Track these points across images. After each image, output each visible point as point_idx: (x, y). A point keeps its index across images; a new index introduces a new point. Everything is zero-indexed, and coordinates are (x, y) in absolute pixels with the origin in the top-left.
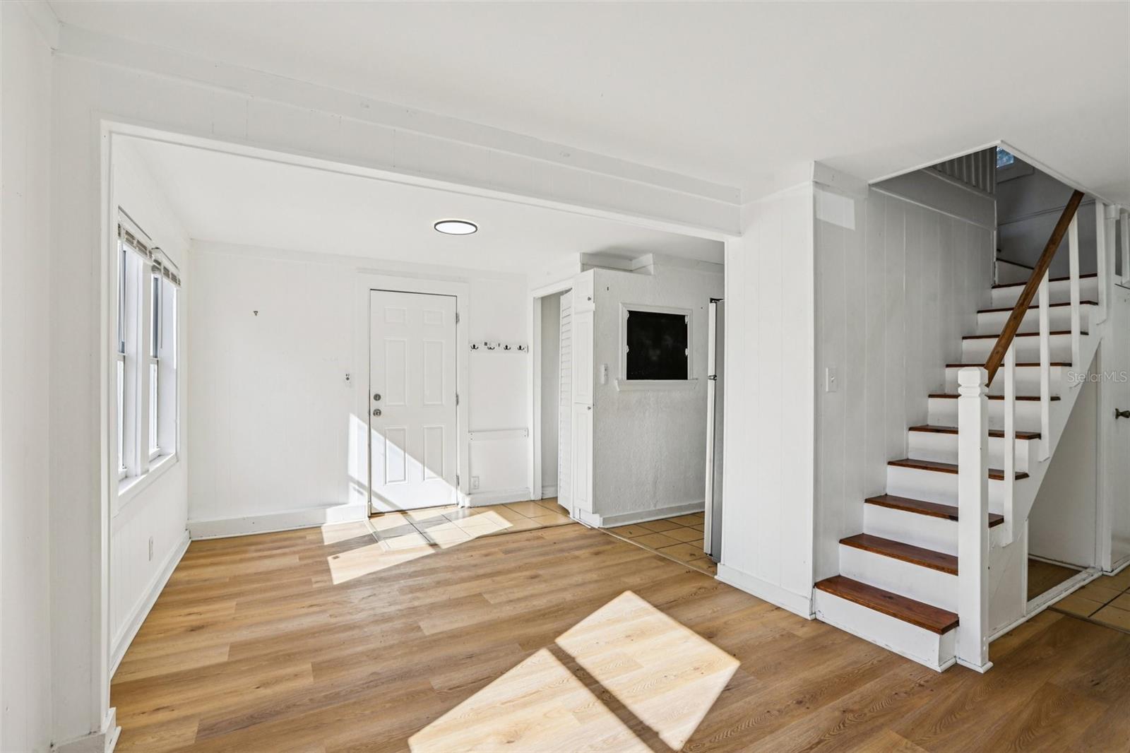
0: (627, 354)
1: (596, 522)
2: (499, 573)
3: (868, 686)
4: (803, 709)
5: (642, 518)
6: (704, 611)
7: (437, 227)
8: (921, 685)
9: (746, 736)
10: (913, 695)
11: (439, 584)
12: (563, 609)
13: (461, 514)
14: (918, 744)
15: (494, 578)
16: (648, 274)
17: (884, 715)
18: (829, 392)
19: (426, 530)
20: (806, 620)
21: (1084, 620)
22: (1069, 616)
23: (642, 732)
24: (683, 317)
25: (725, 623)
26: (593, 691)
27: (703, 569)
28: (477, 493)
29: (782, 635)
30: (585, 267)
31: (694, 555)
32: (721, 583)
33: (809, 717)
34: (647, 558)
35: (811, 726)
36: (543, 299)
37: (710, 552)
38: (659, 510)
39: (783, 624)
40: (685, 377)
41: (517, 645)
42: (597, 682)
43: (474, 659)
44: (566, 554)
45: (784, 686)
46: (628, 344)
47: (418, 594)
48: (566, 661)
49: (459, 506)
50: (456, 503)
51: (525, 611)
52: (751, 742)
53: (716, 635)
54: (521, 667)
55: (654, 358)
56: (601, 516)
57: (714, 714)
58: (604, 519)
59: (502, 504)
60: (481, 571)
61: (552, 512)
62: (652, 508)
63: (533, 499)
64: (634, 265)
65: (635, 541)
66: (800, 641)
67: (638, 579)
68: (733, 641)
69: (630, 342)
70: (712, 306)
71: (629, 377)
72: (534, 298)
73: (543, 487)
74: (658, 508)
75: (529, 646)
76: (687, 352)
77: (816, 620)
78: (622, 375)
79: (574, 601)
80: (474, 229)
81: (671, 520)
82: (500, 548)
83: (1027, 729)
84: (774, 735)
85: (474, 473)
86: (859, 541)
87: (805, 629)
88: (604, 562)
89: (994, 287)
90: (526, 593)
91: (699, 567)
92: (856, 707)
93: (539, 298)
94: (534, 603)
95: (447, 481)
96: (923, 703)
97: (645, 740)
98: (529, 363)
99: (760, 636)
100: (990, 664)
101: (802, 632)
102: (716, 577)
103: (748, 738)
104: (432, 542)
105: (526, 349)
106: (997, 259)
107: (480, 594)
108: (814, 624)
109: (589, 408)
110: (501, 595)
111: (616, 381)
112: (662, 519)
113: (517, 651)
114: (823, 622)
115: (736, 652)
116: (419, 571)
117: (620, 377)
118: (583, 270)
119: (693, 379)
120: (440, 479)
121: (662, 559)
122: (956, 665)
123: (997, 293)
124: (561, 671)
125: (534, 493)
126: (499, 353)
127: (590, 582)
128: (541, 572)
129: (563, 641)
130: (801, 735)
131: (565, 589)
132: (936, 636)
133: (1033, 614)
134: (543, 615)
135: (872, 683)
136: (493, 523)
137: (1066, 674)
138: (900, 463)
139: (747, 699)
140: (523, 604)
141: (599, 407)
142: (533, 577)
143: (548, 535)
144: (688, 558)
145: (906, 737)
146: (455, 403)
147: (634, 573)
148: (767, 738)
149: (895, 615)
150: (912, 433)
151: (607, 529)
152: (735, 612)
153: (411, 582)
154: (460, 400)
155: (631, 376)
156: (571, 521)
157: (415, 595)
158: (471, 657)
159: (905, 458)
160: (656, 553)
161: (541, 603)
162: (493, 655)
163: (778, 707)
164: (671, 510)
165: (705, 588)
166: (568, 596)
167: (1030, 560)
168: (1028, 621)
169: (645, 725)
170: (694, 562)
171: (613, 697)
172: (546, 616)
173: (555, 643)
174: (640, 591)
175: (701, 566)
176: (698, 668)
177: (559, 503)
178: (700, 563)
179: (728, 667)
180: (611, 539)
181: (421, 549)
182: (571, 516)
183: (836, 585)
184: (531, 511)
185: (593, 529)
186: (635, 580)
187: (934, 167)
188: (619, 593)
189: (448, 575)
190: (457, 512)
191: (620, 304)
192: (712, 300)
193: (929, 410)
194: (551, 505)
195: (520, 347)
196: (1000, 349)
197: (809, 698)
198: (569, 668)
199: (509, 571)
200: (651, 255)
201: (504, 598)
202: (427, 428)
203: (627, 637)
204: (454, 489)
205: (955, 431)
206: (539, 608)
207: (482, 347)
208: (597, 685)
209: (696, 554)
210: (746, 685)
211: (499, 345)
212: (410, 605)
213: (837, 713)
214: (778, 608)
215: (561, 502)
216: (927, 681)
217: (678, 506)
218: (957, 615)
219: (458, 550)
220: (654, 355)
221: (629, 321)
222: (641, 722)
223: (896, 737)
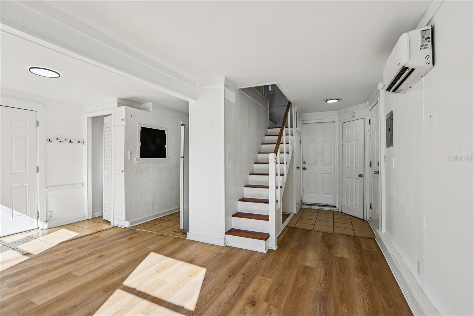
0: (141, 146)
1: (127, 224)
2: (79, 259)
3: (248, 263)
4: (231, 278)
5: (148, 220)
6: (186, 253)
7: (31, 70)
8: (262, 259)
9: (216, 294)
10: (261, 262)
11: (38, 275)
12: (122, 268)
13: (41, 234)
14: (266, 277)
15: (76, 263)
16: (150, 111)
17: (255, 272)
18: (229, 162)
19: (18, 247)
20: (223, 247)
21: (294, 228)
22: (291, 228)
23: (176, 309)
24: (164, 131)
25: (196, 255)
26: (149, 300)
27: (180, 236)
28: (53, 220)
29: (217, 254)
30: (119, 105)
31: (175, 231)
32: (189, 240)
33: (234, 280)
34: (156, 236)
35: (235, 283)
36: (93, 118)
37: (183, 229)
38: (155, 215)
39: (216, 250)
40: (165, 157)
41: (102, 292)
42: (149, 295)
43: (77, 307)
44: (115, 242)
45: (223, 272)
46: (141, 142)
47: (24, 284)
48: (131, 291)
49: (40, 229)
50: (37, 227)
51: (101, 274)
52: (218, 296)
53: (194, 261)
54: (108, 302)
55: (153, 149)
56: (129, 222)
57: (203, 290)
58: (131, 222)
59: (69, 224)
60: (67, 261)
61: (101, 224)
62: (152, 215)
63: (87, 219)
64: (143, 106)
65: (148, 230)
66: (223, 255)
67: (154, 246)
68: (200, 261)
69: (142, 141)
70: (182, 128)
71: (142, 157)
72: (88, 117)
73: (93, 212)
74: (155, 214)
75: (109, 291)
76: (166, 146)
77: (226, 246)
78: (138, 156)
79: (126, 263)
80: (58, 76)
81: (162, 219)
82: (74, 247)
83: (290, 262)
84: (225, 290)
85: (50, 209)
86: (237, 215)
87: (224, 250)
88: (135, 242)
89: (269, 128)
90: (99, 265)
91: (179, 236)
92: (247, 272)
93: (90, 118)
94: (105, 269)
95: (30, 216)
96: (264, 264)
97: (178, 312)
98: (85, 150)
99: (210, 257)
100: (277, 247)
101: (223, 251)
102: (187, 238)
103: (217, 295)
104: (25, 253)
105: (82, 143)
106: (269, 120)
107: (70, 273)
108: (226, 248)
109: (123, 171)
110: (84, 270)
111: (136, 159)
112: (157, 219)
113: (103, 295)
114: (229, 246)
115: (203, 265)
116: (21, 271)
117: (137, 157)
118: (118, 106)
119: (168, 158)
120: (25, 216)
121: (162, 235)
122: (269, 249)
123: (269, 130)
124: (130, 297)
125: (88, 216)
126: (67, 144)
127: (132, 252)
128: (103, 254)
129: (127, 283)
130: (233, 287)
131: (120, 258)
132: (264, 242)
133: (283, 229)
134: (112, 273)
135: (249, 262)
136: (67, 235)
137: (294, 244)
138: (248, 186)
139: (212, 281)
140: (99, 271)
141: (127, 171)
142: (100, 257)
143: (102, 235)
144: (173, 233)
145: (263, 276)
146: (36, 171)
147: (152, 244)
148: (223, 292)
149: (252, 238)
150: (250, 176)
151: (132, 227)
152: (198, 250)
153: (15, 279)
154: (40, 169)
155: (142, 156)
156: (112, 226)
157: (21, 285)
158: (75, 307)
159: (248, 184)
160: (158, 233)
161: (109, 268)
162: (89, 301)
163: (223, 280)
164: (160, 214)
165: (184, 243)
166: (123, 261)
167: (282, 214)
168: (282, 232)
169: (176, 305)
170: (176, 234)
171: (159, 299)
172: (114, 273)
173: (122, 285)
174: (157, 251)
175: (179, 235)
176: (191, 276)
177: (103, 219)
178: (179, 234)
179: (202, 272)
180: (136, 231)
181: (18, 258)
182: (112, 224)
183: (232, 232)
184: (86, 225)
185: (125, 228)
186: (153, 247)
187: (255, 87)
188: (147, 254)
189: (45, 268)
190: (38, 233)
191: (137, 124)
192: (182, 125)
193: (254, 168)
194: (99, 220)
195: (79, 141)
196: (277, 148)
197: (232, 274)
198: (134, 294)
199: (85, 257)
200: (151, 103)
201: (86, 271)
202: (15, 187)
203: (157, 272)
204: (35, 220)
205: (268, 175)
206: (108, 271)
207: (55, 141)
208: (150, 297)
209: (177, 231)
210: (211, 276)
211: (66, 140)
212: (20, 292)
213: (242, 276)
214: (213, 245)
215: (105, 218)
216: (263, 257)
217: (163, 212)
218: (269, 234)
219: (46, 253)
220: (152, 147)
221: (141, 131)
222: (175, 305)
223: (260, 277)
